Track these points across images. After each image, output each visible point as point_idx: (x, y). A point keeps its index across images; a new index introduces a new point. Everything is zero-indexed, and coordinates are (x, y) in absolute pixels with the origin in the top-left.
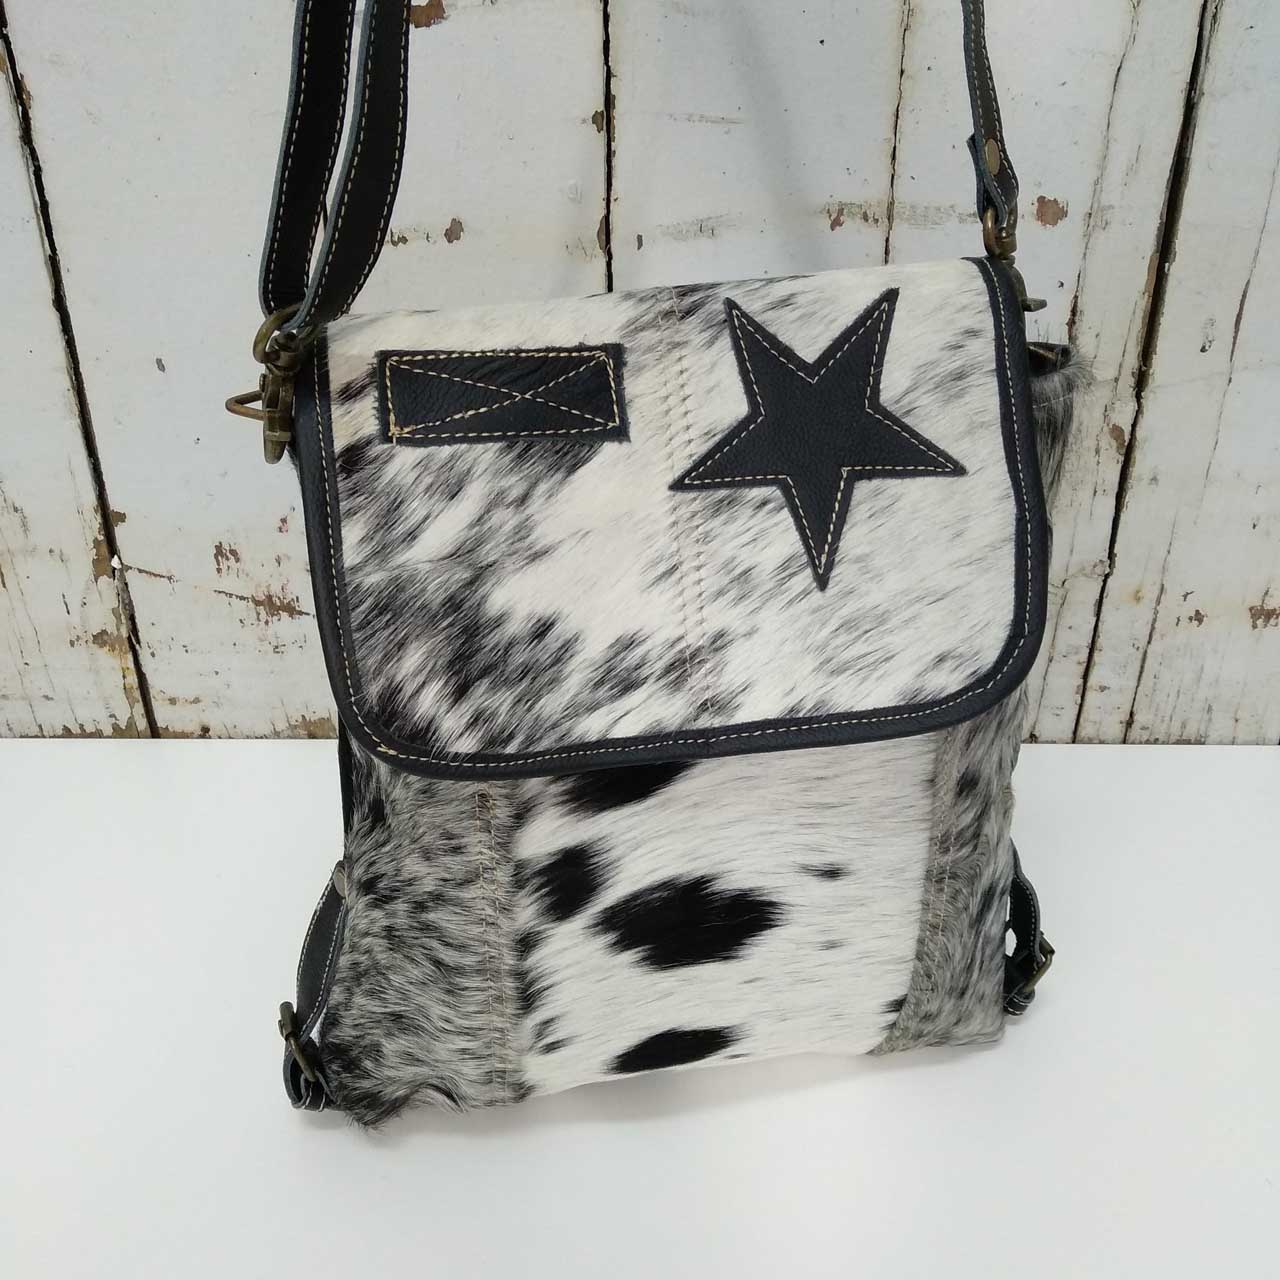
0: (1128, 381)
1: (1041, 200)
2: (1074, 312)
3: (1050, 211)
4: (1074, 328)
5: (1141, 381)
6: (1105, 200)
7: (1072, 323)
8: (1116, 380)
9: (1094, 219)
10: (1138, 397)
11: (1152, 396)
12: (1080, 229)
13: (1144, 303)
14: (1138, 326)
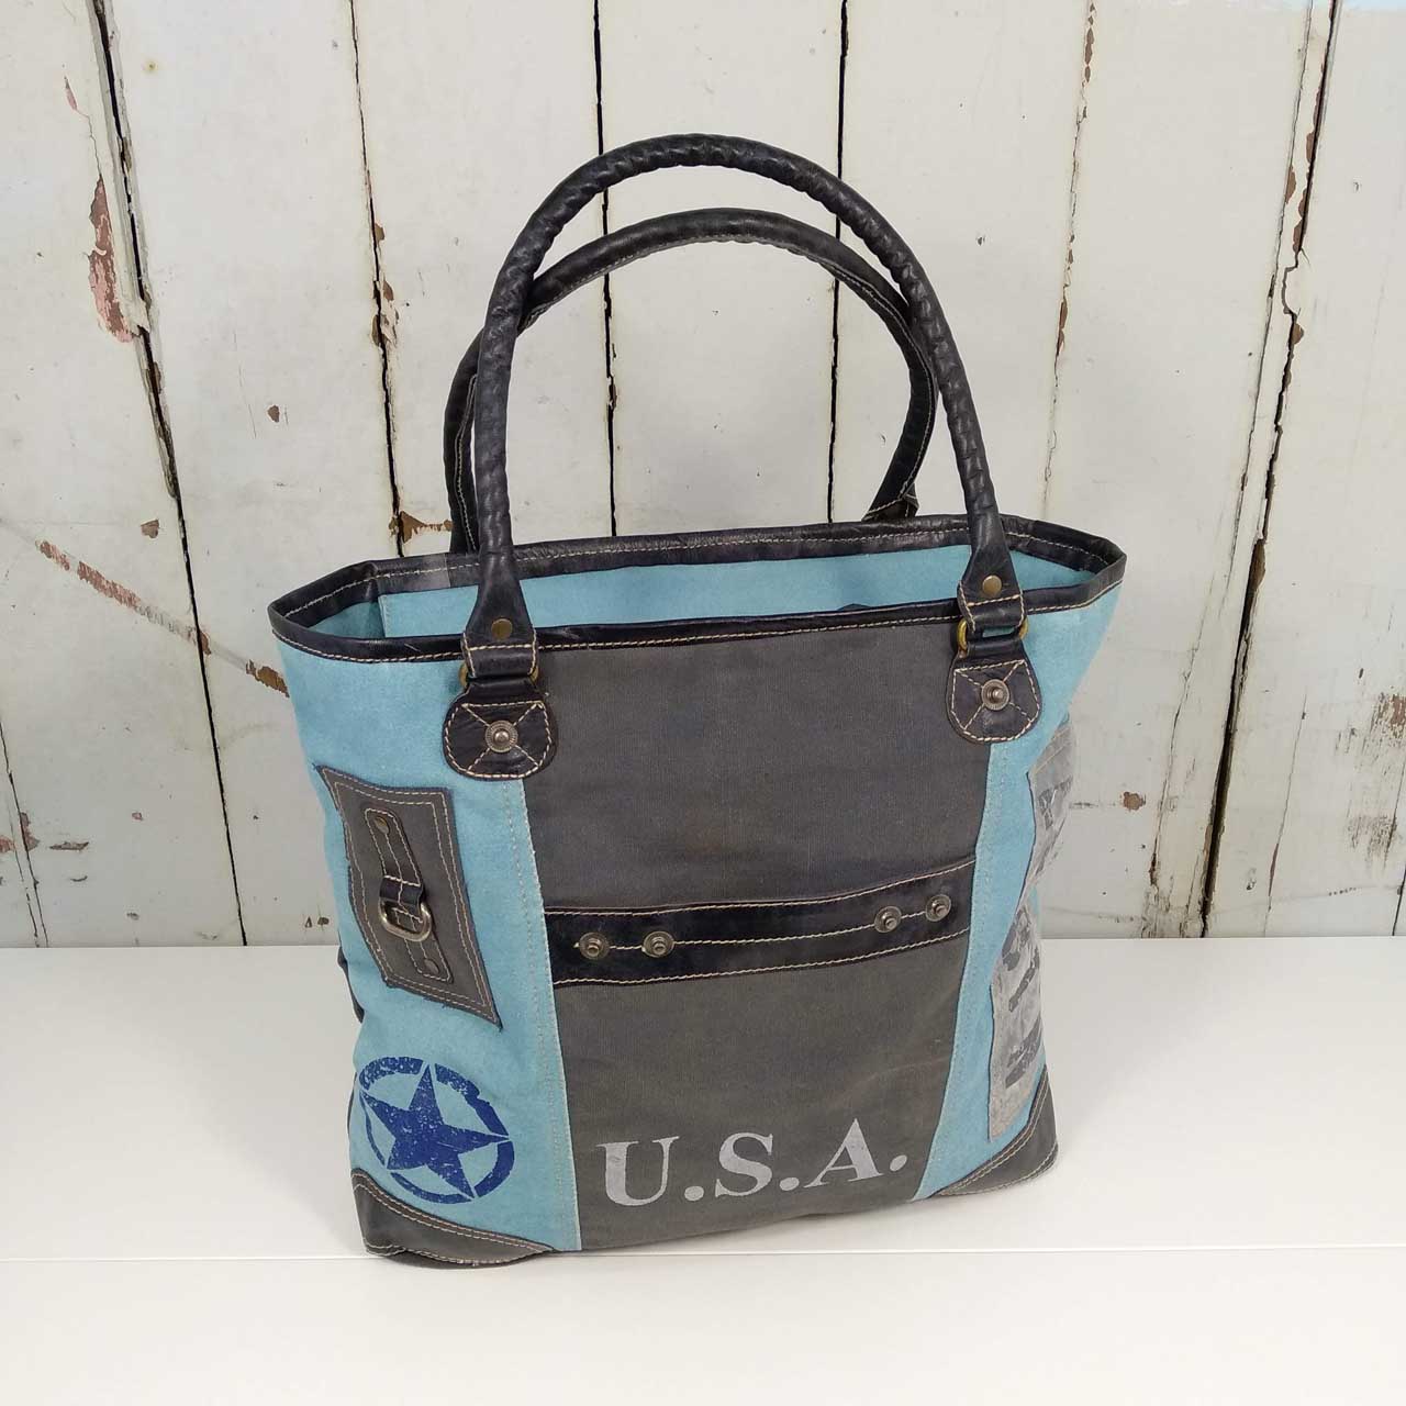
0: (1196, 907)
1: (1127, 794)
2: (1154, 864)
3: (1132, 801)
4: (1155, 873)
5: (1205, 908)
6: (1171, 794)
7: (1152, 871)
8: (1187, 906)
9: (1166, 805)
10: (1204, 919)
11: (1213, 919)
12: (1155, 811)
13: (1203, 857)
14: (1200, 871)
